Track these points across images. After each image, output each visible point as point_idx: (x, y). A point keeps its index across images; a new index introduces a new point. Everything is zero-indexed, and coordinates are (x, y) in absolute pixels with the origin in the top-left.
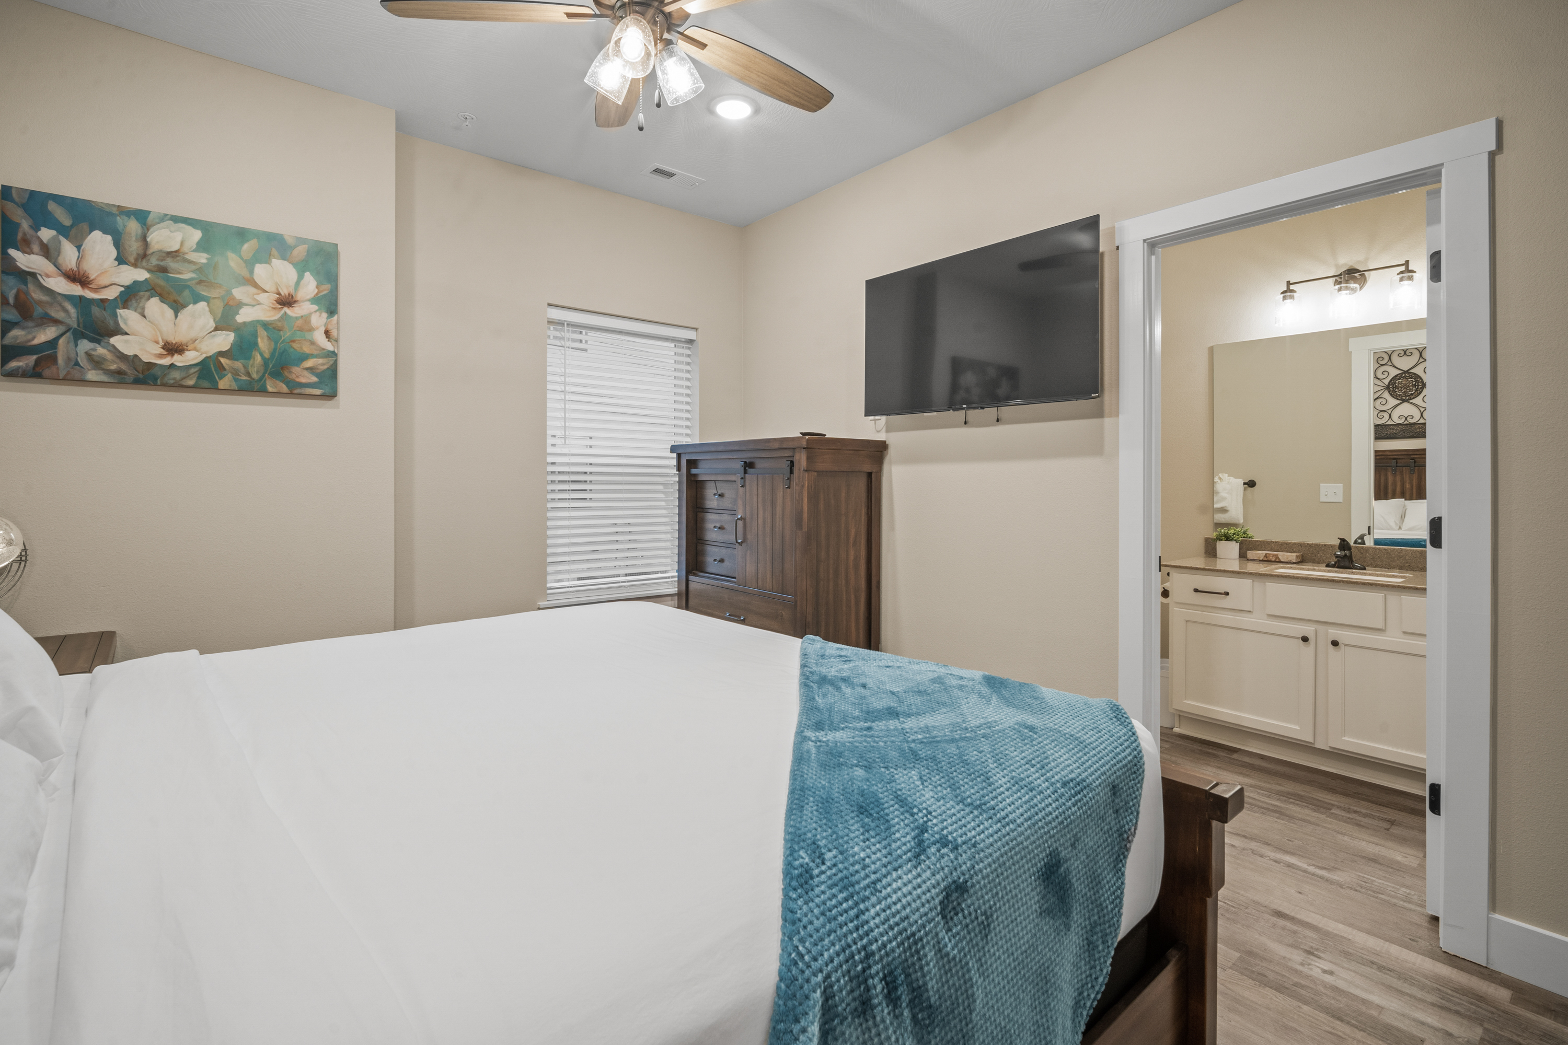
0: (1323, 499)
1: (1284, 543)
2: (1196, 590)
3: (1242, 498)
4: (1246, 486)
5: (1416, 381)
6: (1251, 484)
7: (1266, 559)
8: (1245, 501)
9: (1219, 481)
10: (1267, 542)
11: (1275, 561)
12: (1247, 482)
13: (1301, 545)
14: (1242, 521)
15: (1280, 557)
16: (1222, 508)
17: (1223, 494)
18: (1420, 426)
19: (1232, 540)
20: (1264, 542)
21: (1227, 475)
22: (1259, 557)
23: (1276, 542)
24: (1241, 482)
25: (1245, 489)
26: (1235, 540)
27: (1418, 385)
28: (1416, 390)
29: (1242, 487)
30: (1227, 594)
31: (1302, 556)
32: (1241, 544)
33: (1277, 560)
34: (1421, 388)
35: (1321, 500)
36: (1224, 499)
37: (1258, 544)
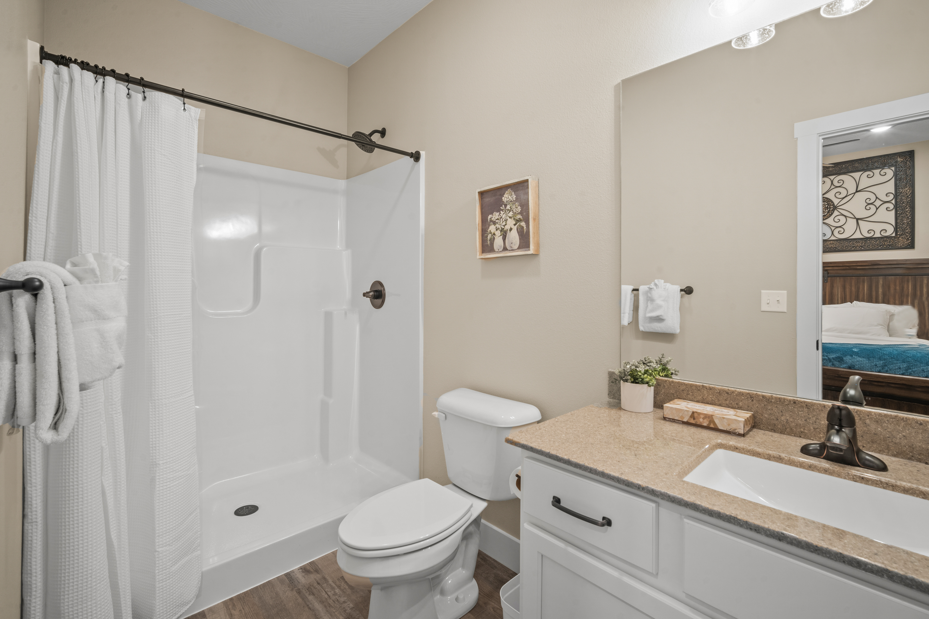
0: (764, 308)
1: (724, 391)
2: (557, 502)
3: (678, 306)
4: (683, 293)
5: (828, 204)
6: (688, 291)
7: (692, 421)
8: (682, 308)
9: (655, 287)
10: (696, 386)
11: (707, 428)
12: (683, 288)
13: (751, 397)
14: (678, 331)
15: (717, 421)
16: (658, 316)
17: (659, 302)
18: (831, 242)
19: (643, 382)
20: (691, 386)
21: (663, 281)
22: (682, 417)
23: (710, 389)
24: (677, 288)
25: (682, 296)
26: (647, 383)
27: (830, 208)
28: (828, 212)
29: (678, 294)
30: (608, 522)
31: (754, 417)
32: (658, 387)
33: (712, 426)
34: (832, 210)
35: (763, 309)
36: (660, 307)
37: (682, 388)
